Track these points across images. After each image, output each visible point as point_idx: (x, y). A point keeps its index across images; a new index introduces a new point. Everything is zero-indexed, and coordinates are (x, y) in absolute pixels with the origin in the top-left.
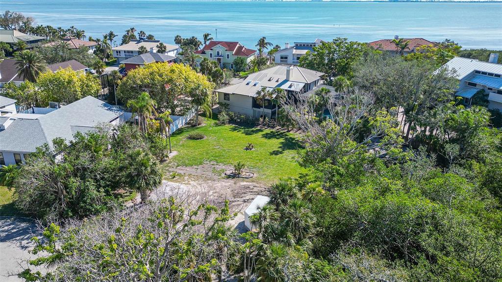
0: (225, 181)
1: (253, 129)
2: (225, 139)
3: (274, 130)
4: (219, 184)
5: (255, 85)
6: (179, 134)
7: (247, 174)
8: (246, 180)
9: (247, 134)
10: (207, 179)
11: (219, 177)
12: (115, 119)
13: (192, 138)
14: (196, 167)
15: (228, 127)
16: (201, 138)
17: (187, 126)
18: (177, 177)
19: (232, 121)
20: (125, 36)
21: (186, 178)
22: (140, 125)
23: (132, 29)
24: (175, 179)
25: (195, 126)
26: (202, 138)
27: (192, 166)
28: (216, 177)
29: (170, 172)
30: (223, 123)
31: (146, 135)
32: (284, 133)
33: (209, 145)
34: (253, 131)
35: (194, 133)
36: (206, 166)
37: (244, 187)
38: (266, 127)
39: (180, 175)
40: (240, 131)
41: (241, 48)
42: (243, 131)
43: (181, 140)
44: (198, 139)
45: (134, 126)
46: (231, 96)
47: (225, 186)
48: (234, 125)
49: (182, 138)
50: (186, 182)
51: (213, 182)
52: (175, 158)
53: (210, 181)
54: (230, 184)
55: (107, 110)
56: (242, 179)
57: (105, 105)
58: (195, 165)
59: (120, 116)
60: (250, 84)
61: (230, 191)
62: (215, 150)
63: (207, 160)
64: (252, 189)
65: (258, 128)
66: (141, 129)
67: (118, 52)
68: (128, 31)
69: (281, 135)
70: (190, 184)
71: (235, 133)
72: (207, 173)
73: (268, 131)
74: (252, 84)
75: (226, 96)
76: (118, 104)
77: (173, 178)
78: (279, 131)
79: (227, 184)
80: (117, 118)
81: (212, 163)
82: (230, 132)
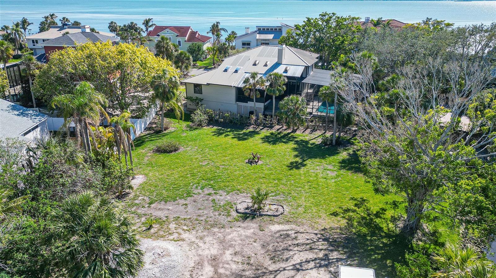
0: (242, 225)
1: (244, 131)
2: (211, 148)
3: (273, 131)
4: (235, 234)
5: (236, 71)
6: (140, 146)
7: (273, 207)
8: (275, 219)
9: (240, 139)
10: (209, 226)
11: (229, 219)
12: (33, 129)
13: (160, 151)
14: (182, 201)
15: (209, 130)
16: (175, 150)
17: (148, 132)
18: (156, 227)
19: (211, 121)
20: (42, 23)
21: (172, 226)
22: (79, 139)
23: (52, 16)
24: (152, 231)
25: (160, 131)
26: (177, 150)
27: (175, 200)
28: (223, 219)
29: (139, 216)
30: (200, 125)
31: (92, 155)
32: (289, 134)
33: (191, 160)
34: (245, 134)
35: (162, 142)
36: (199, 198)
37: (278, 235)
38: (261, 128)
39: (159, 221)
40: (228, 135)
41: (194, 33)
42: (231, 135)
43: (144, 155)
44: (171, 152)
45: (69, 141)
46: (203, 88)
47: (247, 237)
48: (215, 128)
49: (146, 151)
50: (175, 236)
51: (222, 230)
52: (142, 187)
53: (216, 230)
54: (252, 231)
55: (18, 115)
56: (268, 218)
57: (14, 108)
58: (180, 198)
59: (42, 124)
60: (229, 70)
61: (259, 248)
62: (204, 168)
63: (197, 187)
64: (296, 238)
65: (251, 129)
66: (82, 145)
67: (35, 42)
68: (46, 18)
69: (286, 138)
70: (183, 240)
71: (222, 139)
72: (206, 212)
73: (265, 132)
74: (231, 70)
75: (198, 87)
76: (38, 106)
77: (149, 229)
78: (281, 132)
79: (249, 232)
80: (37, 127)
81: (207, 192)
82: (214, 137)
